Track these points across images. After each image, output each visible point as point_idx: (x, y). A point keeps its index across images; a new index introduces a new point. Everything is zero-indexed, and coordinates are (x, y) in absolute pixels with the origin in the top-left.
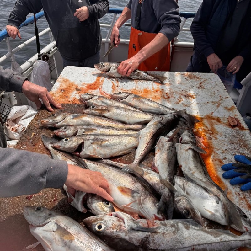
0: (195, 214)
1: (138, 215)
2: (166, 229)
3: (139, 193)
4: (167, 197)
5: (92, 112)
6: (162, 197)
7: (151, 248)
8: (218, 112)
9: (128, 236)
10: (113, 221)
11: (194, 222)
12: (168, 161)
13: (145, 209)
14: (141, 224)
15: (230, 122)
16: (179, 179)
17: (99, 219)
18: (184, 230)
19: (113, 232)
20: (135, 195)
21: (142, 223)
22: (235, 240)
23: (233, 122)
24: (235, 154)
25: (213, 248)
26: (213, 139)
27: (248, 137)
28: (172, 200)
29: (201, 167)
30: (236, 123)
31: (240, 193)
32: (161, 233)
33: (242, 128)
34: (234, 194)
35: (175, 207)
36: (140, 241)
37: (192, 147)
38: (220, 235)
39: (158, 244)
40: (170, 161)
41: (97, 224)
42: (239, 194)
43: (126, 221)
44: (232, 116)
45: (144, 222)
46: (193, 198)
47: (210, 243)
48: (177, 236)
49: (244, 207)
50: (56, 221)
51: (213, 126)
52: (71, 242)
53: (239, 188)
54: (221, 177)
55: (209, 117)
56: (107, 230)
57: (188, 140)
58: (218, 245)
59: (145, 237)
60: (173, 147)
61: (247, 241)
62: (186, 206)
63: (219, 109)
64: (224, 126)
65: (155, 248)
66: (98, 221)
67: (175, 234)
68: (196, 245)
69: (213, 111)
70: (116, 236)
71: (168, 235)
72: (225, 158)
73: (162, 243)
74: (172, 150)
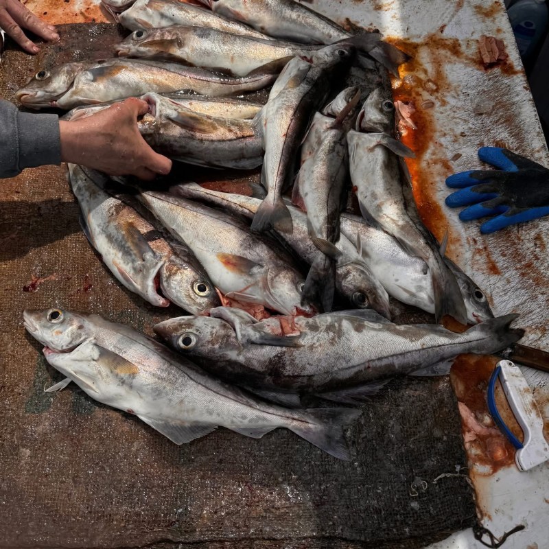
0: (376, 298)
1: (262, 308)
2: (316, 338)
3: (262, 266)
4: (321, 270)
5: (138, 51)
6: (311, 270)
7: (287, 374)
8: (458, 23)
9: (244, 356)
10: (213, 328)
11: (375, 314)
12: (328, 183)
13: (277, 297)
14: (268, 330)
15: (483, 53)
16: (349, 222)
17: (185, 325)
18: (353, 333)
19: (213, 351)
20: (255, 270)
21: (271, 327)
22: (451, 344)
23: (491, 51)
24: (481, 144)
25: (406, 361)
26: (438, 104)
27: (517, 95)
28: (332, 274)
29: (400, 189)
30: (497, 54)
31: (477, 239)
32: (306, 347)
33: (509, 70)
34: (464, 241)
35: (337, 287)
36: (267, 363)
37: (384, 142)
38: (422, 336)
39: (300, 366)
40: (333, 180)
41: (181, 336)
42: (475, 241)
43: (238, 327)
44: (491, 35)
45: (273, 324)
46: (377, 263)
47: (401, 354)
48: (338, 348)
49: (482, 269)
50: (95, 338)
51: (440, 69)
52: (134, 378)
53: (477, 226)
54: (442, 203)
55: (434, 42)
56: (202, 346)
57: (376, 121)
58: (416, 356)
59: (276, 356)
60: (343, 142)
61: (475, 343)
62: (359, 284)
63: (461, 13)
64: (466, 65)
65: (296, 374)
66: (184, 330)
67: (333, 345)
68: (373, 360)
69: (446, 21)
70: (220, 357)
71: (320, 349)
72: (457, 156)
73: (308, 364)
74: (338, 152)
